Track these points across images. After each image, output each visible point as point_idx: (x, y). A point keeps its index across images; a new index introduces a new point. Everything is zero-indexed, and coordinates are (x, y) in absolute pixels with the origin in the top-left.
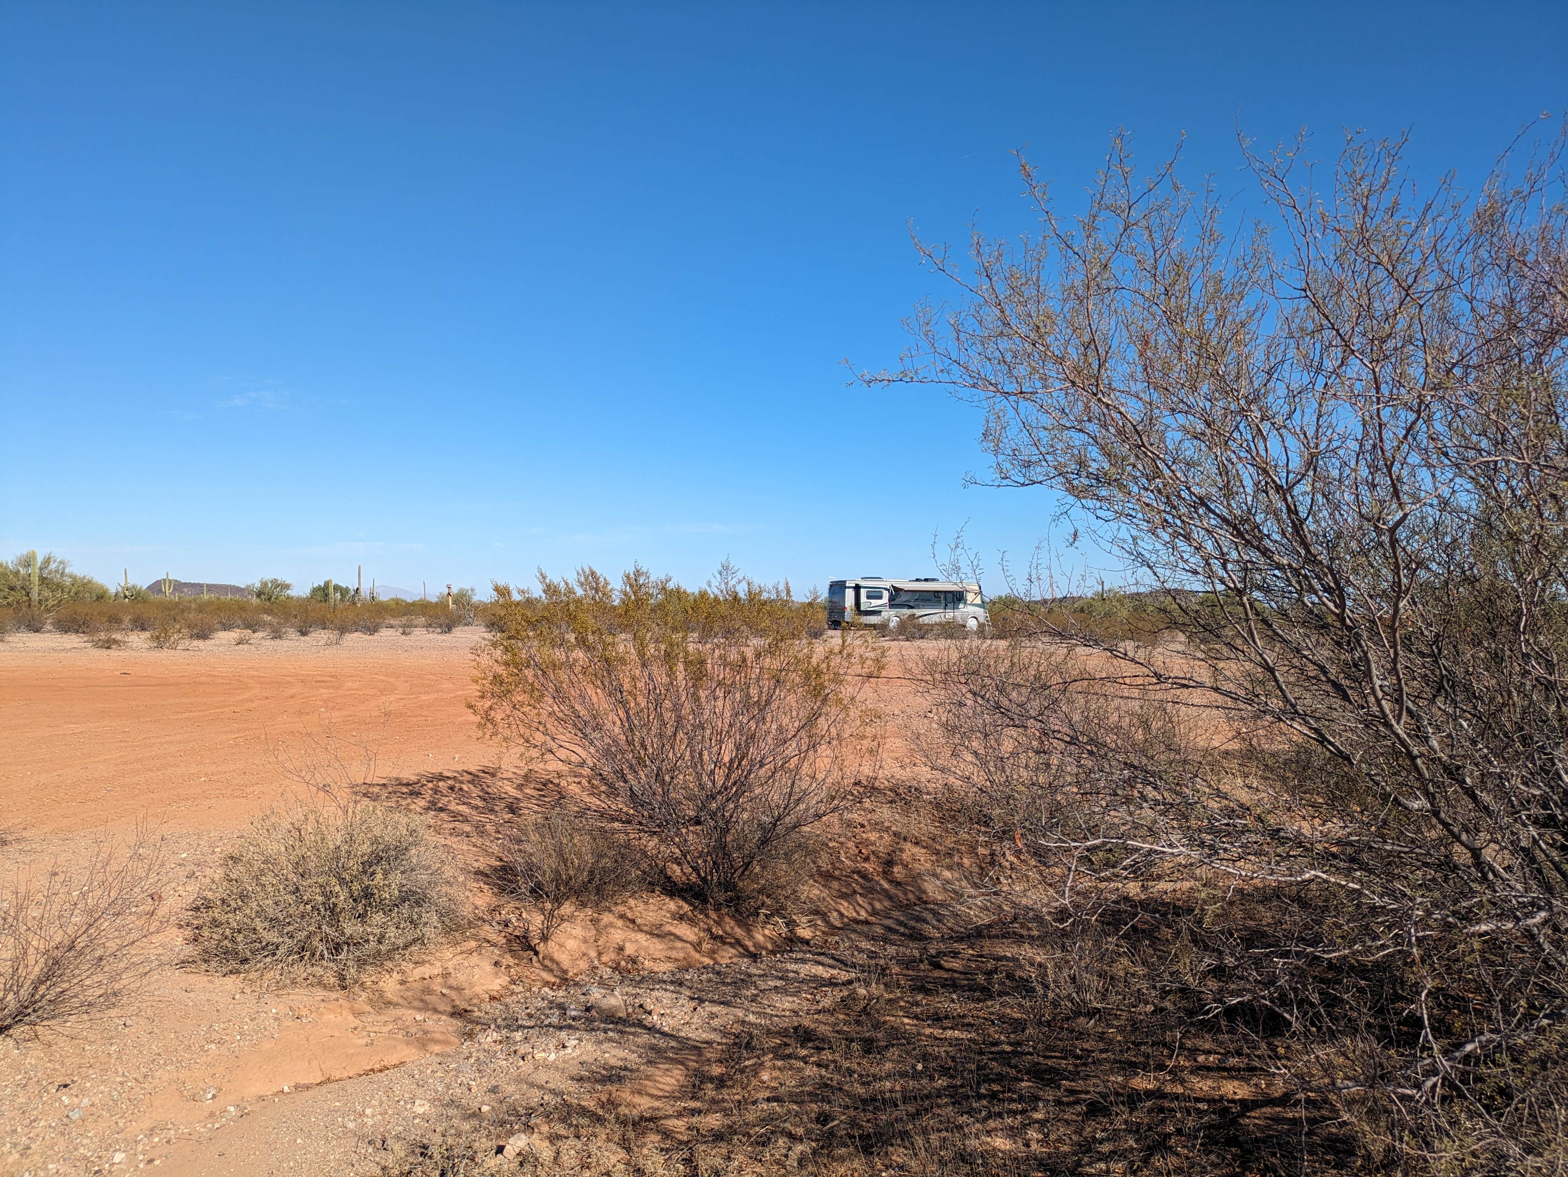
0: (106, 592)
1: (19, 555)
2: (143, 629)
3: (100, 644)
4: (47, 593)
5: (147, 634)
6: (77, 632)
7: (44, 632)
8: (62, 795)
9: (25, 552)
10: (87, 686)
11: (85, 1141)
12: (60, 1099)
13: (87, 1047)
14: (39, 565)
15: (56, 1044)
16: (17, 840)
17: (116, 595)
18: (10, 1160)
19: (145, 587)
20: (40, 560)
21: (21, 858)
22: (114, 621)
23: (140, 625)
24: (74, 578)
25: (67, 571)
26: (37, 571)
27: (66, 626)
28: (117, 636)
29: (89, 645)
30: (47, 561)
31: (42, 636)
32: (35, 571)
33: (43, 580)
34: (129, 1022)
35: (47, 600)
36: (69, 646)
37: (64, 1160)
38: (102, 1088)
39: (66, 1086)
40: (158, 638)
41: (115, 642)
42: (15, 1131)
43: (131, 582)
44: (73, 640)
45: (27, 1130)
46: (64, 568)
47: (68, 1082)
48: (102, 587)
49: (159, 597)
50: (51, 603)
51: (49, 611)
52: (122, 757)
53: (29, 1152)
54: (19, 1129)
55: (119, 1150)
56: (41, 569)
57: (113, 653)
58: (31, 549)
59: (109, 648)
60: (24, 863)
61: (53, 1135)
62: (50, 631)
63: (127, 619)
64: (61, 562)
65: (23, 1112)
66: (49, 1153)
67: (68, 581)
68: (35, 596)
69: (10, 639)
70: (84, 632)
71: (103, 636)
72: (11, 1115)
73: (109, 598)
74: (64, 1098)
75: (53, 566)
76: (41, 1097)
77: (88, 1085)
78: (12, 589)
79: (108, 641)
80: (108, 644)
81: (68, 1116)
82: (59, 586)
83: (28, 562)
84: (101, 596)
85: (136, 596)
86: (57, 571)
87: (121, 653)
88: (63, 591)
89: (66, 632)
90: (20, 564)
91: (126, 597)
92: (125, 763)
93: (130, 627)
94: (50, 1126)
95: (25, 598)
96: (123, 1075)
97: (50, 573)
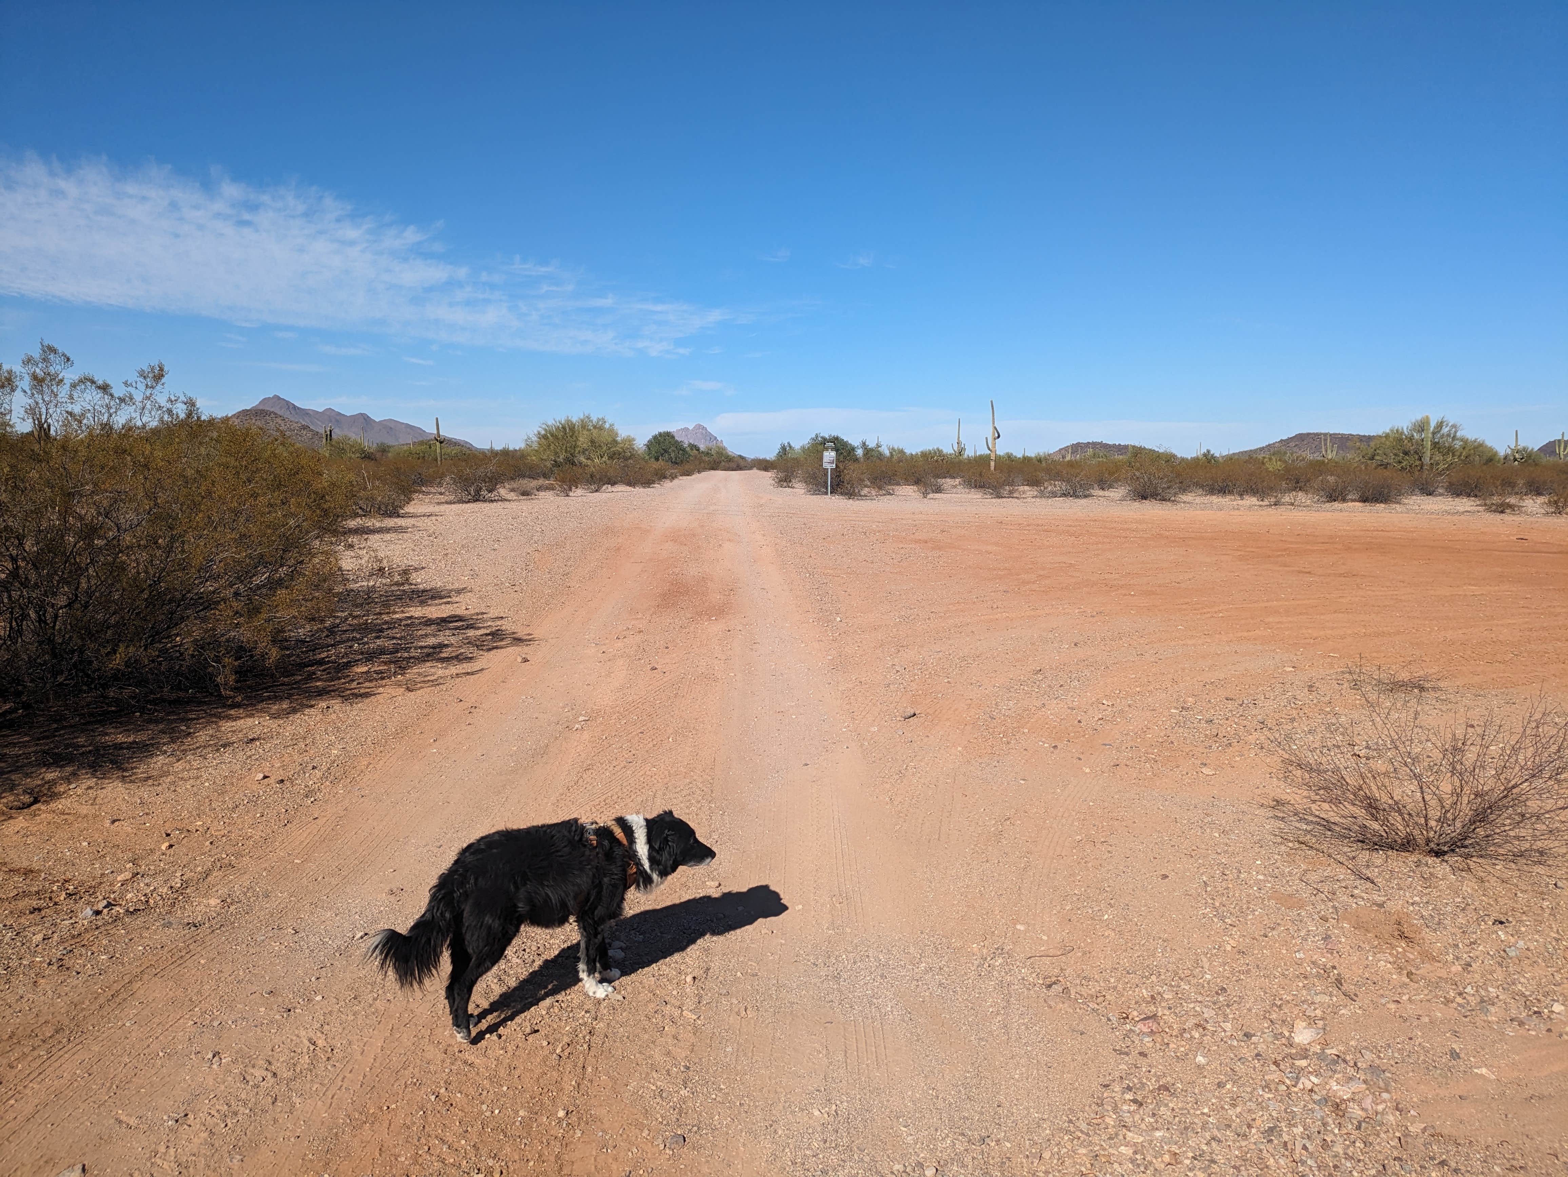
0: (1496, 454)
1: (1413, 421)
2: (1539, 494)
3: (1494, 507)
4: (1438, 457)
5: (1541, 500)
6: (1469, 496)
7: (1436, 496)
8: (1469, 653)
9: (1419, 417)
10: (1482, 550)
11: (1522, 980)
12: (1496, 932)
13: (1519, 894)
14: (1432, 429)
15: (1488, 881)
16: (1434, 689)
17: (1506, 458)
18: (1453, 969)
19: (1536, 449)
20: (1433, 424)
21: (1438, 705)
22: (1508, 484)
23: (1535, 489)
24: (1465, 441)
25: (1459, 434)
26: (1430, 435)
27: (1458, 490)
28: (1512, 500)
29: (1481, 508)
30: (1440, 425)
31: (1434, 499)
32: (1427, 435)
33: (1435, 445)
34: (1560, 884)
35: (1438, 464)
36: (1461, 509)
37: (1503, 989)
38: (1537, 937)
39: (1501, 923)
40: (1556, 502)
41: (1511, 507)
42: (1457, 946)
43: (1522, 444)
44: (1465, 504)
45: (1467, 949)
46: (1456, 432)
47: (1504, 920)
48: (1491, 449)
49: (1552, 459)
50: (1441, 467)
51: (1440, 474)
52: (1526, 623)
53: (1470, 968)
54: (1460, 945)
55: (1558, 1001)
56: (1434, 433)
57: (1508, 518)
58: (1424, 415)
59: (1502, 512)
60: (1441, 710)
61: (1491, 962)
62: (1441, 495)
63: (1521, 482)
64: (1454, 426)
65: (1463, 932)
66: (1490, 977)
67: (1458, 444)
68: (1427, 460)
69: (1406, 501)
70: (1476, 496)
71: (1496, 499)
72: (1453, 930)
73: (1499, 461)
74: (1500, 933)
75: (1445, 430)
76: (1480, 925)
77: (1523, 929)
78: (1406, 453)
79: (1502, 505)
80: (1502, 508)
81: (1505, 951)
82: (1450, 450)
83: (1421, 426)
84: (1490, 459)
85: (1526, 459)
86: (1449, 435)
87: (1515, 518)
88: (1453, 455)
89: (1458, 495)
90: (1414, 430)
91: (1515, 460)
92: (1531, 630)
93: (1524, 490)
94: (1488, 953)
95: (1418, 463)
96: (1558, 932)
97: (1442, 436)
